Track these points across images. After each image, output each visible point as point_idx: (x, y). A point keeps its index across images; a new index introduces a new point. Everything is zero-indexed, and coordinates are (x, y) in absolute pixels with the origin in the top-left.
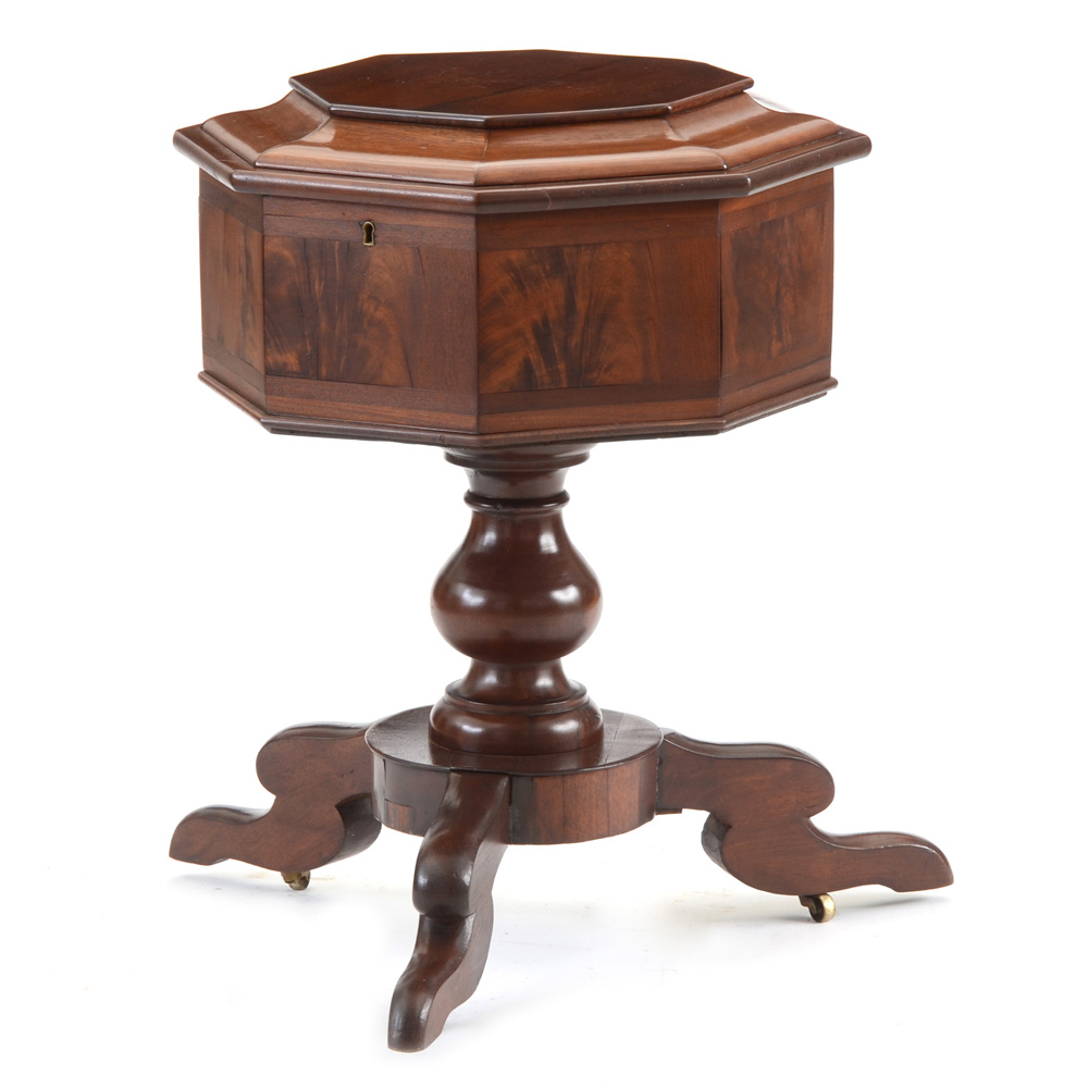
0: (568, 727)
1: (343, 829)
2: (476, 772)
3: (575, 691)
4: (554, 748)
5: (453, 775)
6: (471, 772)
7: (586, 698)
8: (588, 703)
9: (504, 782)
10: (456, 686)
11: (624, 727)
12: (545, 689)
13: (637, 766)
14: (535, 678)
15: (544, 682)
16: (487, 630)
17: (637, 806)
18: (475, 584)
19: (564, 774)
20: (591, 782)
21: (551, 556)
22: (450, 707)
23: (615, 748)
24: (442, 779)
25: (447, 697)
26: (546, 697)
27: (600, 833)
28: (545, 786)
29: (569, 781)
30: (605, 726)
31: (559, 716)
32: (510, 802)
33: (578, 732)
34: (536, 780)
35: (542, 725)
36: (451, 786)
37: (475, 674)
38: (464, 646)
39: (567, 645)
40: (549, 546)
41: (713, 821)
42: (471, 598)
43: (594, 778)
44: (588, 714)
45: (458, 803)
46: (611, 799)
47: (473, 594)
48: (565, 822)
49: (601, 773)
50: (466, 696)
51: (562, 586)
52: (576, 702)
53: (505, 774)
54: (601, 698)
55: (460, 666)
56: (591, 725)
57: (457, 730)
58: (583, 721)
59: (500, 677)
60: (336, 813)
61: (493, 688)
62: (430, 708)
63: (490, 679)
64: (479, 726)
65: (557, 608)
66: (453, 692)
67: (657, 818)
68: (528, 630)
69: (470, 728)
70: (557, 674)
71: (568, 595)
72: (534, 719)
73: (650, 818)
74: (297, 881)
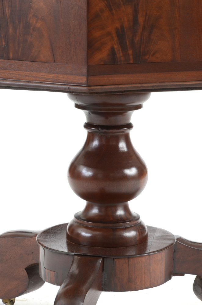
0: (131, 234)
1: (28, 279)
2: (87, 256)
3: (135, 217)
4: (125, 244)
5: (76, 257)
6: (84, 255)
7: (139, 221)
8: (141, 223)
9: (100, 261)
10: (79, 214)
11: (157, 234)
12: (120, 216)
13: (164, 254)
14: (116, 210)
15: (120, 212)
16: (93, 187)
17: (164, 273)
18: (88, 165)
19: (129, 257)
20: (142, 261)
21: (124, 153)
22: (76, 224)
23: (153, 245)
24: (71, 259)
25: (75, 220)
26: (121, 220)
27: (146, 286)
28: (119, 263)
29: (131, 260)
30: (149, 234)
31: (127, 229)
32: (103, 271)
33: (136, 237)
34: (116, 260)
35: (119, 233)
36: (74, 262)
37: (88, 208)
38: (83, 195)
39: (131, 195)
40: (123, 148)
41: (199, 280)
42: (86, 172)
43: (144, 259)
44: (140, 228)
45: (77, 272)
46: (151, 270)
47: (87, 171)
48: (129, 280)
49: (147, 257)
50: (84, 218)
51: (129, 167)
52: (135, 222)
53: (100, 257)
54: (147, 221)
55: (81, 204)
56: (142, 233)
57: (79, 235)
58: (138, 231)
59: (100, 210)
60: (25, 272)
61: (96, 215)
62: (67, 224)
63: (95, 211)
64: (89, 233)
65: (126, 178)
66: (77, 217)
67: (173, 278)
68: (113, 188)
69: (85, 234)
70: (126, 209)
71: (132, 172)
72: (115, 230)
73: (170, 278)
74: (9, 302)
